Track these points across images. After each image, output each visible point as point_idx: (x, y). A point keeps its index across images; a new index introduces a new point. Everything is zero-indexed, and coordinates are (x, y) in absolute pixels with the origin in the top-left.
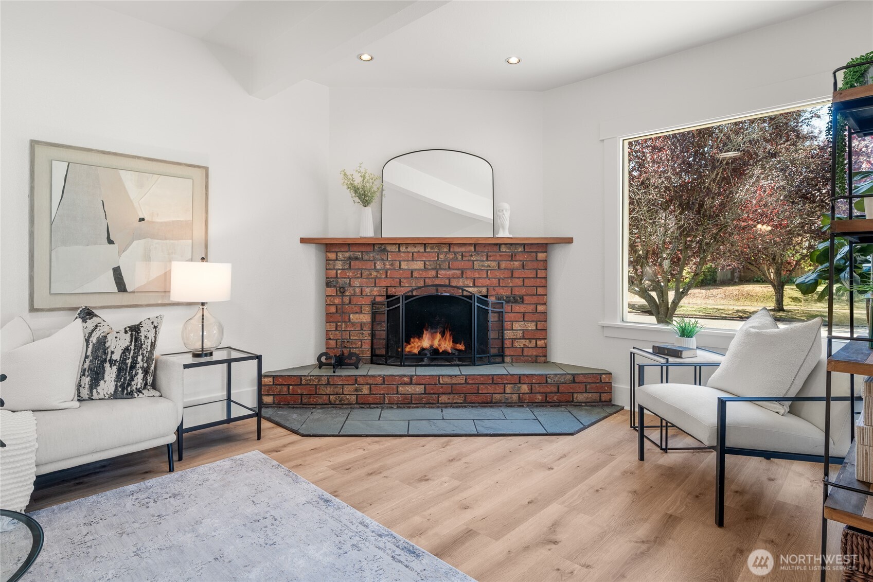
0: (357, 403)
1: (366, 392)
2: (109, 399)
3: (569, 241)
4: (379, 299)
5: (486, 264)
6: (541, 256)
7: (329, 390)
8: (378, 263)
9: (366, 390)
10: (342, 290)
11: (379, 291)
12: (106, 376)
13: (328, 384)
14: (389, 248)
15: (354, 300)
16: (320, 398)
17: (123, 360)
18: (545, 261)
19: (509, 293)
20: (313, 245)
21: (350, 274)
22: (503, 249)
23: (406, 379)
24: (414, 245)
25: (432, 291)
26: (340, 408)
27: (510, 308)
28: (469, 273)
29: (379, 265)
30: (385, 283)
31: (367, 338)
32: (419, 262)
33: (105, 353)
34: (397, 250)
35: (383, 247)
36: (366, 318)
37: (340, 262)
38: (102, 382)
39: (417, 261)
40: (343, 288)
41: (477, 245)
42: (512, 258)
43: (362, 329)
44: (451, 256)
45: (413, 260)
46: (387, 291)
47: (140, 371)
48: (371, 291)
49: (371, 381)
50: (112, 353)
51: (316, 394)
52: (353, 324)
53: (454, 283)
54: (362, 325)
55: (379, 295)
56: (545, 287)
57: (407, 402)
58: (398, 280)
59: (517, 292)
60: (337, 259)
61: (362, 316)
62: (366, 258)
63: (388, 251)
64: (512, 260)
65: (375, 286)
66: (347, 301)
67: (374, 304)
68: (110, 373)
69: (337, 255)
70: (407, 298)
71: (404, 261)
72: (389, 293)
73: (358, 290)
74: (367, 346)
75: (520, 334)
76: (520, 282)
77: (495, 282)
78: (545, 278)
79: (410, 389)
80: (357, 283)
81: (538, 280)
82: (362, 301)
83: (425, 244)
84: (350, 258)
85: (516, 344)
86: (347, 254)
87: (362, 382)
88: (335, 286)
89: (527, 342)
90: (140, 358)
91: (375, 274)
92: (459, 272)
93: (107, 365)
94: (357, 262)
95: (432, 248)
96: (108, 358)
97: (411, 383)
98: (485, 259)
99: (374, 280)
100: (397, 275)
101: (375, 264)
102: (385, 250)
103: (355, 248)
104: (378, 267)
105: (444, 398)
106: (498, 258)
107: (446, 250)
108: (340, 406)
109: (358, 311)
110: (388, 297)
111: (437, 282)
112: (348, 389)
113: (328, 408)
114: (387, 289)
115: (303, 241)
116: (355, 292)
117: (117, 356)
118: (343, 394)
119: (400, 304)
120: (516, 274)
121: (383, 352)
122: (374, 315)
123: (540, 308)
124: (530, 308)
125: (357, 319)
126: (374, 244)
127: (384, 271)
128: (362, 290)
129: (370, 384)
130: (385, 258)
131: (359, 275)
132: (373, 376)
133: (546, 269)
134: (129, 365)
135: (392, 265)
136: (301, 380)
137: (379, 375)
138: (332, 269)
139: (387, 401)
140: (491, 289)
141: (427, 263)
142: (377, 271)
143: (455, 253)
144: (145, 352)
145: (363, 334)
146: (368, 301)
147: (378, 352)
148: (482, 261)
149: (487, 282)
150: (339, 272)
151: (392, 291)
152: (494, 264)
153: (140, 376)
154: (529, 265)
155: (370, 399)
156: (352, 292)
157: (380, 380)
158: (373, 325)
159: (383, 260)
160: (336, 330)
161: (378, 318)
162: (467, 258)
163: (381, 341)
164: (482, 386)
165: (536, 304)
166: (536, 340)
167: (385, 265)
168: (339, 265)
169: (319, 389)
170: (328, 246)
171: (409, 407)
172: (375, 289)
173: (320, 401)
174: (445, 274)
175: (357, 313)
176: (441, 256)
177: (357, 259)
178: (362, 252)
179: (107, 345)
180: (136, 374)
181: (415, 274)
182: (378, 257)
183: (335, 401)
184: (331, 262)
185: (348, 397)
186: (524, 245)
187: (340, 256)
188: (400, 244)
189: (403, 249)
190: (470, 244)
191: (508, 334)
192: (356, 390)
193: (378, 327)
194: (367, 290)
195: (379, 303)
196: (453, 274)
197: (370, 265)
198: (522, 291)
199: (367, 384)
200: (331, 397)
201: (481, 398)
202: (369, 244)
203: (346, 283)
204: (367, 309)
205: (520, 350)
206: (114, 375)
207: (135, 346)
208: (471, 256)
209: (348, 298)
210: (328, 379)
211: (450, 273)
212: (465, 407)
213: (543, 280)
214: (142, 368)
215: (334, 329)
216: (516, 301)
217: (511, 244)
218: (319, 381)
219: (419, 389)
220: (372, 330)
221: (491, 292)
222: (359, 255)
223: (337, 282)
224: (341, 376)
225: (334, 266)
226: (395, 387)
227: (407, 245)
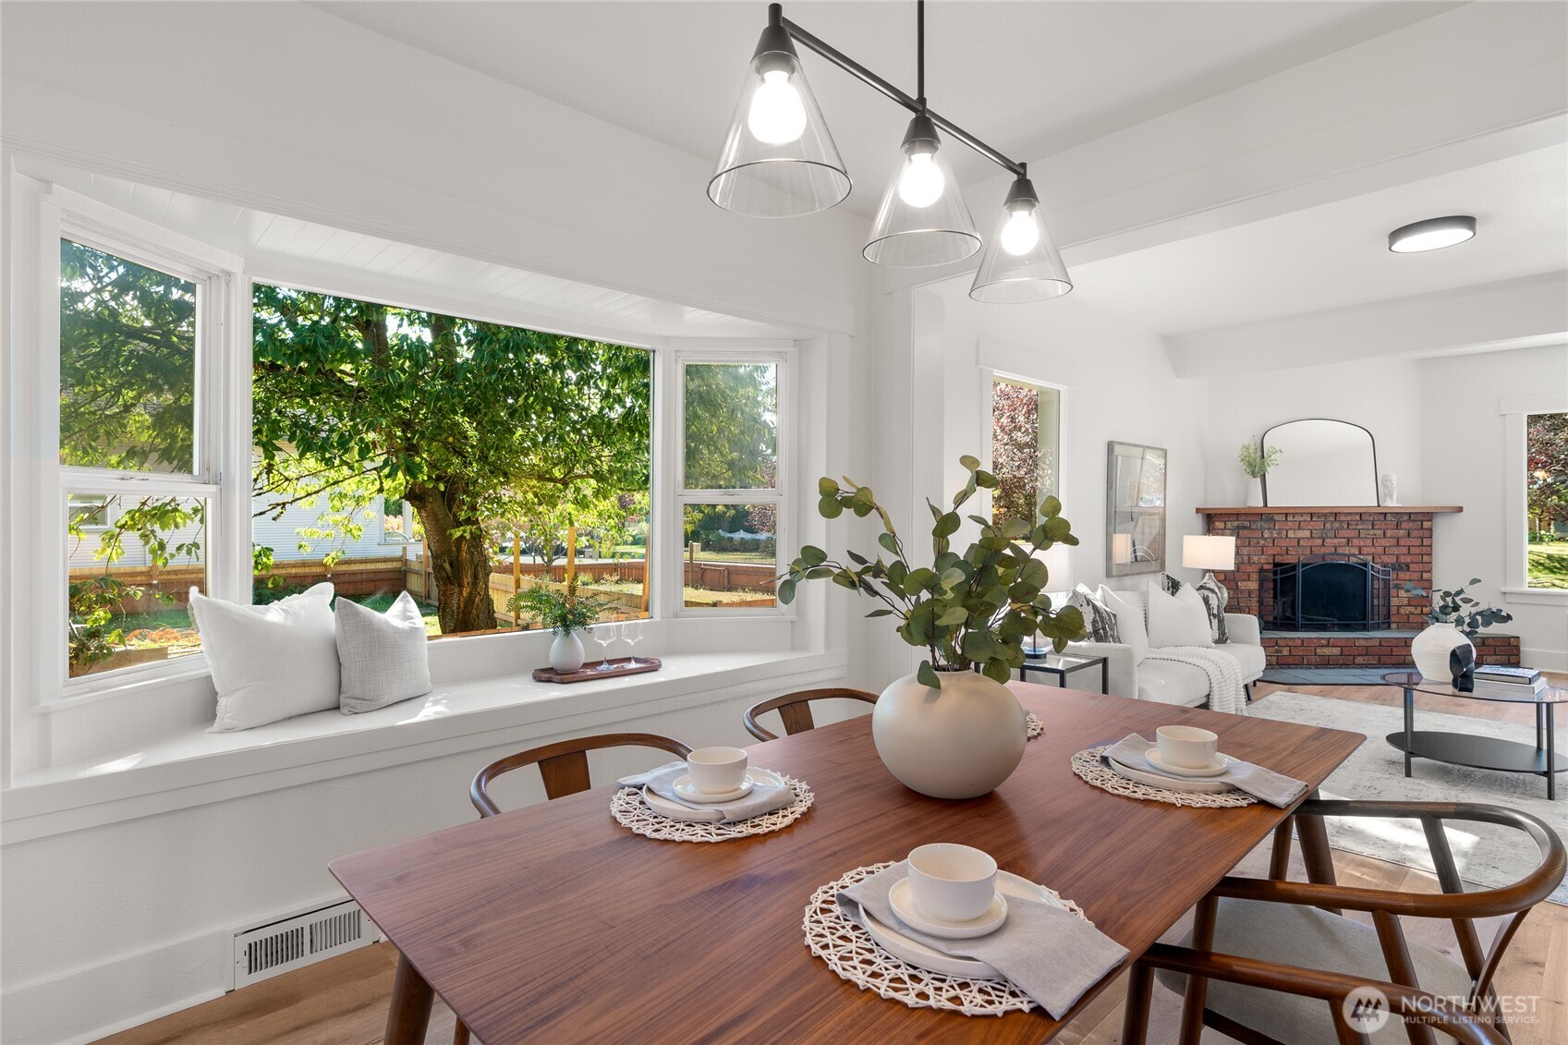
0: (1277, 664)
1: (1286, 654)
3: (1460, 509)
4: (1266, 567)
5: (1372, 532)
6: (1426, 525)
8: (1266, 531)
9: (1286, 652)
11: (1266, 559)
14: (1276, 518)
15: (1243, 568)
18: (1431, 530)
19: (1394, 561)
22: (1389, 517)
23: (1323, 642)
24: (1302, 514)
27: (1395, 576)
28: (1356, 542)
29: (1266, 534)
30: (1271, 552)
31: (1255, 604)
32: (1306, 531)
34: (1284, 519)
35: (1270, 516)
36: (1254, 585)
39: (1303, 529)
41: (1362, 515)
42: (1398, 527)
43: (1250, 596)
44: (1337, 525)
45: (1300, 529)
46: (1274, 559)
49: (1290, 644)
52: (1242, 591)
53: (1340, 551)
54: (1250, 592)
55: (1266, 563)
56: (1430, 555)
57: (1326, 663)
58: (1285, 548)
59: (1402, 559)
60: (1224, 528)
61: (1249, 583)
62: (1253, 527)
63: (1275, 521)
64: (1397, 528)
65: (1263, 554)
67: (1261, 571)
69: (1224, 524)
70: (1304, 565)
71: (1291, 529)
72: (1276, 561)
73: (1246, 558)
75: (1406, 602)
76: (1405, 550)
77: (1380, 550)
78: (1430, 546)
79: (1327, 651)
80: (1245, 551)
81: (1424, 548)
82: (1249, 569)
83: (1311, 514)
84: (1238, 527)
85: (1402, 611)
86: (1236, 524)
87: (1282, 644)
89: (1412, 609)
91: (1263, 542)
92: (1344, 541)
94: (1245, 531)
95: (1318, 517)
97: (1328, 646)
98: (1371, 527)
99: (1263, 548)
100: (1283, 543)
101: (1263, 532)
102: (1272, 520)
103: (1244, 518)
104: (1266, 536)
105: (1359, 660)
106: (1384, 527)
107: (1332, 519)
109: (1246, 578)
110: (1276, 565)
111: (1323, 551)
114: (1274, 557)
115: (1198, 510)
116: (1243, 560)
119: (1297, 572)
120: (1402, 543)
121: (1273, 619)
122: (1262, 582)
123: (1425, 576)
124: (1416, 576)
125: (1245, 587)
126: (1262, 514)
127: (1272, 539)
128: (1250, 558)
129: (1290, 646)
130: (1272, 527)
131: (1247, 544)
132: (1293, 639)
133: (1431, 537)
135: (1279, 533)
137: (1298, 638)
139: (1305, 662)
140: (1377, 557)
141: (1314, 531)
142: (1265, 539)
143: (1341, 522)
145: (1251, 601)
146: (1256, 568)
147: (1267, 619)
148: (1368, 529)
149: (1372, 550)
151: (1279, 559)
152: (1380, 533)
154: (1415, 533)
155: (1290, 660)
156: (1240, 560)
157: (1299, 643)
158: (1261, 593)
159: (1270, 528)
161: (1266, 585)
162: (1353, 527)
163: (1270, 608)
164: (1394, 649)
165: (1422, 572)
166: (1422, 606)
167: (1272, 533)
171: (1326, 668)
172: (1263, 557)
174: (1332, 543)
175: (1245, 580)
176: (1327, 525)
177: (1245, 528)
178: (1250, 522)
181: (1302, 543)
182: (1266, 526)
186: (1410, 514)
187: (1228, 524)
188: (1287, 513)
189: (1290, 518)
190: (1356, 514)
191: (1394, 601)
192: (1277, 652)
193: (1266, 595)
194: (1256, 558)
195: (1267, 571)
196: (1339, 543)
197: (1258, 534)
198: (1408, 559)
199: (1287, 646)
201: (1394, 660)
202: (1256, 513)
204: (1255, 576)
205: (1406, 617)
208: (1357, 524)
211: (1336, 541)
212: (1380, 668)
213: (1429, 549)
216: (1401, 569)
217: (1397, 513)
219: (1336, 651)
220: (1260, 597)
221: (1377, 560)
222: (1247, 524)
226: (1313, 649)
227: (1294, 515)
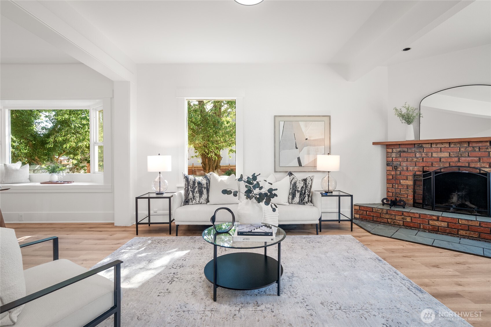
0: (403, 225)
1: (409, 221)
2: (297, 204)
4: (418, 173)
7: (387, 216)
8: (418, 154)
9: (408, 219)
10: (395, 167)
11: (418, 169)
12: (296, 196)
13: (387, 213)
14: (424, 146)
15: (403, 173)
16: (383, 219)
17: (301, 191)
20: (380, 146)
21: (400, 159)
23: (434, 218)
24: (442, 143)
25: (456, 170)
26: (394, 226)
28: (486, 159)
29: (418, 155)
30: (422, 164)
31: (410, 192)
32: (445, 153)
33: (296, 188)
34: (430, 146)
35: (420, 145)
36: (410, 183)
37: (395, 154)
38: (295, 198)
39: (444, 152)
40: (396, 166)
41: (490, 142)
43: (407, 188)
44: (470, 149)
45: (441, 152)
47: (307, 196)
48: (413, 168)
49: (412, 216)
50: (298, 188)
51: (380, 217)
52: (402, 185)
53: (472, 165)
54: (407, 186)
55: (418, 171)
57: (435, 230)
58: (431, 163)
60: (392, 152)
61: (407, 181)
62: (409, 151)
63: (423, 147)
65: (416, 166)
66: (399, 174)
67: (415, 175)
68: (298, 195)
69: (392, 150)
70: (436, 173)
71: (435, 152)
72: (425, 170)
73: (405, 168)
74: (411, 197)
79: (437, 223)
80: (404, 164)
82: (407, 174)
83: (450, 143)
84: (400, 152)
86: (398, 150)
87: (406, 215)
88: (391, 166)
90: (307, 191)
91: (415, 159)
92: (476, 159)
93: (297, 192)
94: (404, 153)
95: (455, 145)
96: (297, 190)
97: (438, 220)
99: (415, 163)
100: (429, 160)
101: (415, 154)
102: (422, 147)
103: (403, 146)
104: (417, 156)
105: (461, 232)
107: (466, 145)
108: (394, 225)
109: (405, 179)
110: (424, 172)
111: (459, 164)
112: (398, 218)
113: (387, 225)
114: (423, 168)
115: (374, 144)
116: (403, 168)
117: (299, 189)
118: (395, 219)
119: (432, 176)
121: (421, 201)
122: (415, 181)
125: (404, 183)
126: (415, 144)
127: (421, 158)
128: (407, 168)
129: (411, 217)
130: (422, 151)
131: (406, 160)
132: (413, 213)
134: (303, 193)
135: (426, 155)
136: (373, 210)
137: (417, 213)
138: (389, 157)
139: (422, 227)
141: (451, 153)
142: (417, 158)
143: (473, 147)
144: (308, 189)
145: (408, 191)
146: (411, 174)
147: (417, 201)
150: (394, 158)
151: (426, 169)
153: (307, 197)
155: (412, 225)
156: (402, 169)
157: (418, 216)
158: (414, 187)
159: (420, 152)
160: (392, 187)
161: (417, 183)
162: (483, 150)
163: (420, 196)
167: (422, 155)
168: (394, 155)
169: (382, 215)
170: (388, 146)
171: (437, 233)
172: (416, 167)
173: (382, 221)
174: (466, 160)
175: (404, 180)
177: (404, 152)
178: (407, 148)
179: (297, 185)
180: (306, 196)
181: (442, 160)
182: (418, 151)
183: (391, 222)
184: (389, 154)
185: (398, 221)
187: (395, 150)
188: (431, 143)
189: (434, 146)
190: (486, 142)
192: (403, 219)
193: (418, 188)
194: (411, 168)
195: (418, 175)
196: (472, 160)
197: (412, 155)
199: (410, 217)
200: (389, 220)
202: (411, 144)
203: (397, 164)
204: (411, 178)
206: (299, 196)
207: (305, 186)
208: (487, 148)
209: (399, 172)
210: (387, 211)
211: (469, 159)
212: (479, 240)
214: (308, 194)
215: (391, 187)
218: (382, 211)
219: (444, 224)
220: (414, 189)
222: (406, 150)
223: (393, 164)
224: (394, 210)
225: (391, 155)
226: (427, 221)
227: (437, 144)
